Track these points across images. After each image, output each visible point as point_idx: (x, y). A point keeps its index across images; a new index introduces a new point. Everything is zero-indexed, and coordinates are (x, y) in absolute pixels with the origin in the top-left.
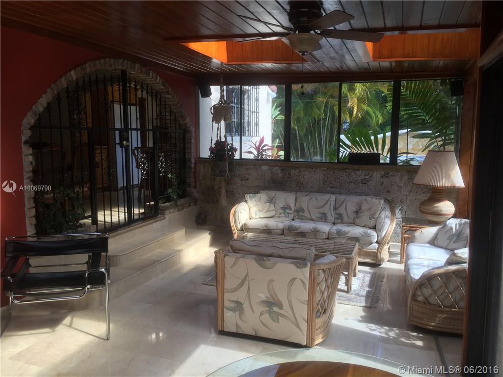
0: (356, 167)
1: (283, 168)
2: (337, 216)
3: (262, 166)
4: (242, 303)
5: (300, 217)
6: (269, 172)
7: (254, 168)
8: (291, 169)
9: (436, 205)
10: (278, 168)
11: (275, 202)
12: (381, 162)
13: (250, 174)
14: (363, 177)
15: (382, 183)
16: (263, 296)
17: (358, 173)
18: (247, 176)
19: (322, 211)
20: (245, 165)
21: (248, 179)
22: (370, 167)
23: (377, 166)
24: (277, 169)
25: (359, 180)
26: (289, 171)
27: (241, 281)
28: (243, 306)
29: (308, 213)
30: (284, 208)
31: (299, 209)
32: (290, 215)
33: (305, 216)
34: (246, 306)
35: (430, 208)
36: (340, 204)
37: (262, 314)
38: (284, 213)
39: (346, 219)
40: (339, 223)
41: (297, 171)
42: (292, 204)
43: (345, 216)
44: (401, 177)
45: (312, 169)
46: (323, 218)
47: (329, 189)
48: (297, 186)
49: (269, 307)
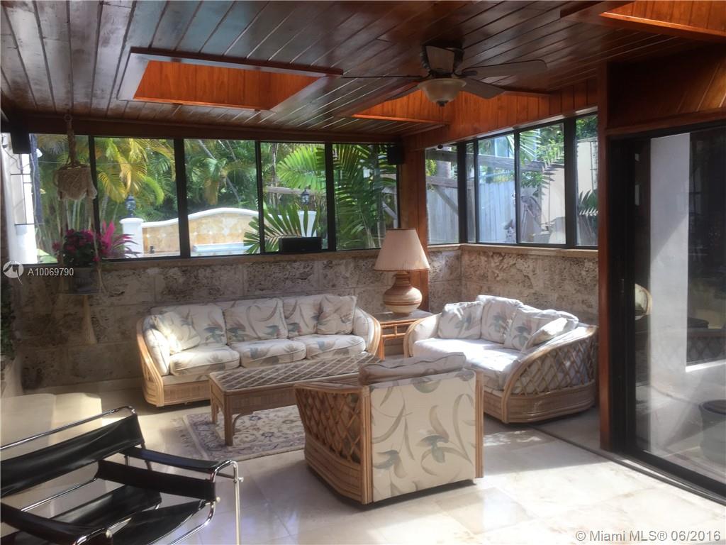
0: (293, 257)
1: (184, 269)
2: (291, 327)
3: (147, 268)
4: (398, 451)
5: (241, 339)
6: (162, 277)
7: (134, 273)
8: (198, 270)
9: (408, 294)
10: (176, 269)
11: (193, 323)
12: (323, 248)
13: (127, 285)
14: (302, 270)
15: (326, 276)
16: (424, 433)
17: (296, 265)
18: (121, 289)
19: (270, 323)
20: (116, 270)
21: (123, 293)
22: (311, 255)
23: (319, 254)
24: (174, 272)
25: (298, 276)
26: (195, 273)
27: (395, 419)
28: (400, 455)
29: (252, 330)
30: (211, 329)
31: (235, 326)
32: (222, 338)
33: (247, 336)
34: (403, 455)
35: (403, 297)
36: (291, 309)
37: (424, 457)
38: (213, 336)
39: (304, 329)
40: (296, 336)
41: (208, 270)
42: (221, 321)
43: (302, 325)
44: (347, 265)
45: (232, 265)
46: (275, 333)
47: (258, 292)
48: (210, 294)
49: (432, 444)
